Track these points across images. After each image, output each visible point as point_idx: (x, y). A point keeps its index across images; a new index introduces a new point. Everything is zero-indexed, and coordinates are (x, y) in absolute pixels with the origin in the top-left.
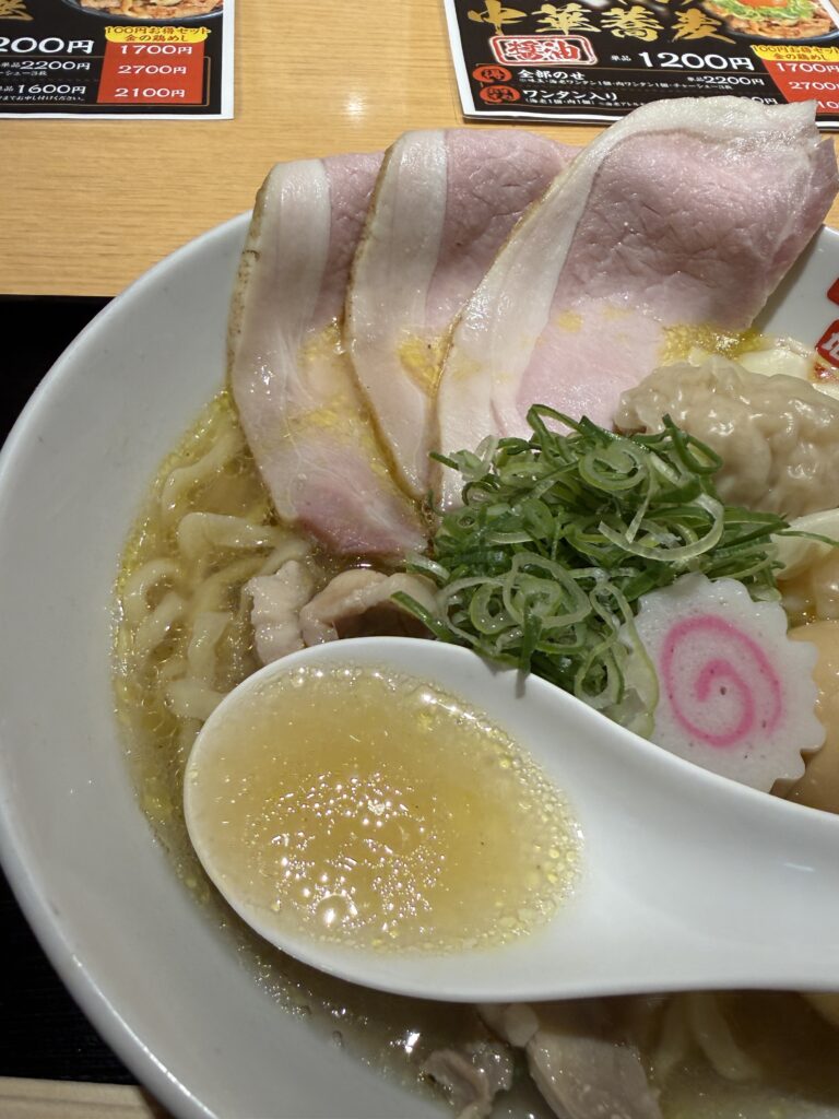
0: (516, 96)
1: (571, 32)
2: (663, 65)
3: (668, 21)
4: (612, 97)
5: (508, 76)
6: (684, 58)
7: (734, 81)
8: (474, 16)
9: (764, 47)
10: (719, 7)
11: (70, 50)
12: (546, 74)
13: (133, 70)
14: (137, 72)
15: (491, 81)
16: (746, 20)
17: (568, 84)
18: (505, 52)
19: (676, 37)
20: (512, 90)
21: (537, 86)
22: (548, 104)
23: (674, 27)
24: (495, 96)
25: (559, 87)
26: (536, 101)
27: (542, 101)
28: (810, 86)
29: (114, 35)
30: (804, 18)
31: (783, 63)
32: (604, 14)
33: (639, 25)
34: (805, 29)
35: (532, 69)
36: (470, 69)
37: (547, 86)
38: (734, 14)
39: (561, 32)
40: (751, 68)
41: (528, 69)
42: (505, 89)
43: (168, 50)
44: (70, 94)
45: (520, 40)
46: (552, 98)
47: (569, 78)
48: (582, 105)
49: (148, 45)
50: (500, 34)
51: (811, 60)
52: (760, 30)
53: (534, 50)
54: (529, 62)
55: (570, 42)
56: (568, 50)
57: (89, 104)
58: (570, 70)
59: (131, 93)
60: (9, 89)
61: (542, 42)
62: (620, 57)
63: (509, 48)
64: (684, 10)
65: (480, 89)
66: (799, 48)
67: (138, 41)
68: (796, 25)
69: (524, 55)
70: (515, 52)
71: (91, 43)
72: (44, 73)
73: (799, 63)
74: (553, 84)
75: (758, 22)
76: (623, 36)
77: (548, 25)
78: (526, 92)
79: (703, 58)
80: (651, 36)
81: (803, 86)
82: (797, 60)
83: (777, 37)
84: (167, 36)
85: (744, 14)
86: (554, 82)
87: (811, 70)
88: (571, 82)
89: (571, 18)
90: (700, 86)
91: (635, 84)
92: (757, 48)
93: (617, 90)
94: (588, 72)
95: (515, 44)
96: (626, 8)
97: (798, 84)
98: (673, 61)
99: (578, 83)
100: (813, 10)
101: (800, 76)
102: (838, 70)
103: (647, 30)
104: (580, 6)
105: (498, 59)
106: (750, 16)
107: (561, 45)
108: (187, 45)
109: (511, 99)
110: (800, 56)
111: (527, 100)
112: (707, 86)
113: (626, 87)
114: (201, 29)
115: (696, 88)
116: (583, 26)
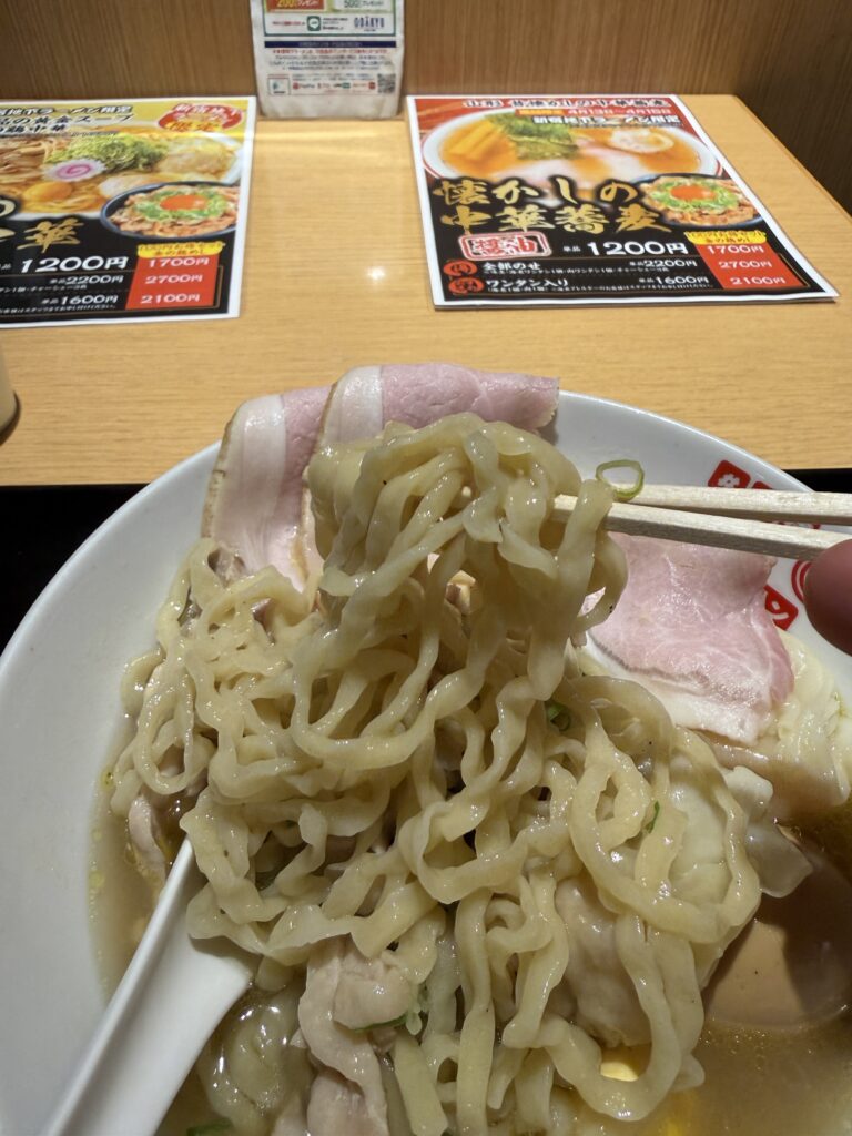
0: (480, 286)
1: (529, 229)
2: (609, 253)
3: (612, 215)
4: (563, 282)
5: (474, 269)
6: (627, 246)
7: (670, 263)
8: (446, 220)
9: (696, 234)
10: (657, 202)
11: (107, 266)
12: (507, 266)
13: (158, 281)
14: (161, 282)
15: (459, 275)
16: (679, 211)
17: (526, 274)
18: (472, 248)
19: (621, 228)
20: (478, 282)
21: (498, 277)
22: (508, 292)
23: (618, 221)
24: (461, 288)
25: (519, 277)
26: (496, 290)
27: (503, 290)
28: (738, 265)
29: (144, 252)
30: (730, 207)
31: (714, 247)
32: (558, 212)
33: (588, 220)
34: (731, 216)
35: (495, 262)
36: (442, 264)
37: (511, 278)
38: (670, 207)
39: (521, 230)
40: (685, 251)
41: (491, 262)
42: (470, 281)
43: (189, 262)
44: (104, 303)
45: (485, 238)
46: (511, 287)
47: (528, 268)
48: (537, 291)
49: (172, 258)
50: (468, 234)
51: (737, 242)
52: (693, 219)
53: (497, 246)
54: (493, 256)
55: (527, 237)
56: (527, 244)
57: (119, 311)
58: (527, 261)
59: (154, 300)
60: (55, 301)
61: (504, 238)
62: (571, 248)
63: (475, 245)
64: (627, 205)
65: (450, 282)
66: (727, 233)
67: (165, 256)
68: (723, 214)
69: (488, 250)
70: (481, 248)
71: (125, 259)
72: (84, 287)
73: (727, 246)
74: (513, 275)
75: (690, 213)
76: (573, 230)
77: (510, 224)
78: (489, 283)
79: (643, 244)
80: (598, 229)
81: (732, 265)
82: (725, 242)
83: (707, 224)
84: (188, 250)
85: (678, 206)
86: (514, 272)
87: (738, 251)
88: (529, 272)
89: (529, 217)
90: (640, 270)
91: (584, 271)
92: (690, 234)
93: (568, 277)
94: (543, 262)
95: (481, 242)
96: (577, 207)
97: (726, 264)
98: (617, 250)
99: (534, 272)
100: (738, 201)
101: (728, 256)
102: (762, 250)
103: (595, 225)
104: (537, 207)
105: (465, 255)
106: (685, 208)
107: (521, 240)
108: (204, 257)
109: (476, 289)
110: (728, 240)
111: (489, 290)
112: (647, 270)
113: (576, 273)
114: (217, 243)
115: (637, 272)
116: (540, 224)
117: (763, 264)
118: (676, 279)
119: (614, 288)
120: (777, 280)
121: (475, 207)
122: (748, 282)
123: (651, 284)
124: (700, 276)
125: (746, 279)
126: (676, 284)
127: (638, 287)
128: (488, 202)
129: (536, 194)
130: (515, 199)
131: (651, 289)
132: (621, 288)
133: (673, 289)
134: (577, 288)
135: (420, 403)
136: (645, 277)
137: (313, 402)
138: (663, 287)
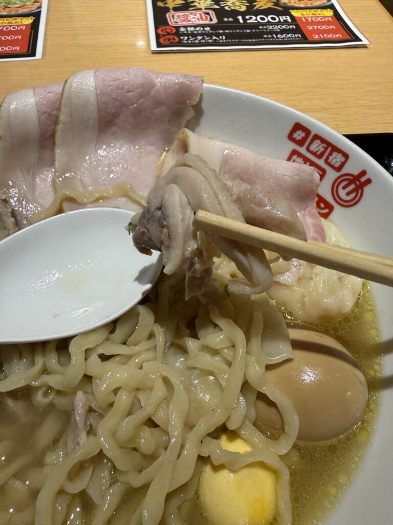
0: (177, 39)
1: (206, 9)
2: (248, 21)
3: (251, 1)
4: (223, 37)
5: (174, 31)
6: (258, 18)
7: (281, 27)
8: (160, 4)
9: (296, 11)
12: (192, 29)
15: (166, 34)
18: (173, 19)
19: (255, 8)
20: (176, 37)
21: (187, 35)
22: (192, 43)
23: (254, 4)
24: (167, 41)
25: (198, 35)
26: (186, 42)
27: (189, 42)
28: (317, 28)
31: (305, 18)
33: (238, 4)
34: (316, 1)
35: (186, 27)
36: (156, 27)
37: (194, 35)
39: (201, 9)
40: (290, 20)
41: (184, 27)
42: (172, 37)
43: (14, 28)
45: (181, 14)
46: (194, 40)
48: (208, 42)
49: (5, 26)
50: (172, 12)
51: (318, 16)
52: (295, 3)
53: (187, 18)
54: (185, 23)
55: (205, 13)
56: (204, 17)
58: (203, 26)
61: (191, 14)
62: (228, 19)
63: (176, 17)
65: (160, 38)
66: (313, 10)
69: (183, 20)
70: (178, 19)
73: (312, 17)
74: (195, 34)
76: (230, 9)
77: (195, 6)
78: (182, 38)
79: (267, 17)
80: (243, 8)
81: (314, 28)
83: (302, 6)
84: (14, 21)
86: (196, 32)
87: (318, 20)
88: (204, 32)
89: (206, 2)
90: (265, 31)
91: (234, 31)
92: (293, 11)
93: (226, 35)
94: (212, 27)
95: (179, 16)
97: (311, 27)
98: (253, 20)
99: (207, 32)
101: (313, 23)
102: (331, 20)
103: (242, 6)
105: (170, 23)
107: (201, 15)
108: (23, 25)
109: (174, 42)
110: (313, 14)
111: (182, 42)
112: (268, 30)
113: (230, 33)
114: (31, 17)
115: (263, 32)
116: (211, 6)
117: (331, 27)
118: (284, 35)
119: (250, 40)
120: (337, 36)
122: (322, 36)
123: (270, 38)
124: (296, 34)
126: (284, 38)
127: (263, 40)
131: (270, 41)
133: (282, 41)
134: (230, 41)
135: (119, 91)
136: (267, 34)
137: (53, 92)
138: (277, 40)
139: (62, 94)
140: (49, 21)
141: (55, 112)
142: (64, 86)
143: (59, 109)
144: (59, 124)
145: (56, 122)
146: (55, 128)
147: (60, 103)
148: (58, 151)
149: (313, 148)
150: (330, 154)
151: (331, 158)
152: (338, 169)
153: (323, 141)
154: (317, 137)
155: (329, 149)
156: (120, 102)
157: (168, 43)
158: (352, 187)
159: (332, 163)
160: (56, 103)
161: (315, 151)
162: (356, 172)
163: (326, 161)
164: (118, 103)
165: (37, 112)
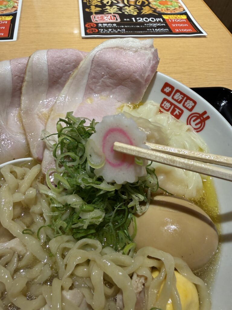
0: (97, 31)
1: (114, 13)
2: (138, 21)
3: (140, 9)
4: (123, 30)
5: (95, 25)
6: (144, 19)
7: (157, 25)
8: (87, 10)
9: (165, 15)
10: (154, 6)
12: (106, 25)
15: (90, 27)
16: (161, 9)
18: (95, 19)
19: (142, 13)
20: (96, 29)
21: (103, 28)
22: (106, 33)
23: (142, 11)
24: (91, 31)
26: (102, 32)
27: (104, 32)
28: (178, 25)
30: (176, 8)
31: (171, 20)
32: (123, 8)
33: (132, 11)
34: (177, 10)
36: (85, 24)
37: (107, 28)
38: (158, 7)
39: (111, 13)
40: (162, 21)
41: (101, 23)
42: (94, 29)
45: (99, 16)
46: (107, 31)
48: (115, 33)
50: (94, 15)
51: (178, 18)
52: (165, 11)
53: (103, 19)
54: (102, 21)
55: (113, 16)
56: (113, 18)
58: (112, 23)
61: (105, 16)
62: (127, 19)
63: (96, 18)
64: (145, 6)
65: (87, 29)
66: (175, 15)
68: (174, 10)
69: (100, 20)
70: (98, 19)
73: (175, 19)
75: (164, 9)
76: (127, 14)
77: (108, 12)
78: (100, 30)
79: (149, 19)
80: (135, 14)
81: (176, 25)
82: (174, 18)
83: (169, 13)
84: (0, 19)
85: (160, 7)
86: (108, 27)
87: (178, 21)
88: (113, 27)
89: (114, 9)
90: (148, 26)
91: (130, 27)
92: (164, 16)
93: (125, 28)
94: (118, 24)
95: (98, 17)
96: (129, 7)
97: (174, 25)
98: (141, 20)
99: (114, 27)
100: (179, 6)
101: (175, 23)
102: (185, 21)
103: (134, 12)
104: (116, 6)
105: (93, 21)
106: (162, 8)
107: (111, 16)
108: (6, 21)
109: (95, 32)
110: (175, 18)
111: (100, 32)
112: (150, 26)
113: (128, 27)
114: (10, 16)
115: (147, 27)
116: (117, 12)
117: (185, 25)
118: (159, 29)
119: (139, 32)
120: (189, 30)
121: (97, 6)
123: (151, 31)
124: (166, 29)
125: (180, 30)
126: (159, 31)
127: (147, 32)
128: (101, 4)
129: (116, 2)
130: (110, 4)
131: (151, 32)
132: (141, 32)
133: (157, 32)
134: (128, 32)
135: (62, 63)
136: (149, 29)
137: (22, 63)
138: (155, 32)
139: (27, 65)
140: (22, 19)
141: (22, 75)
142: (28, 60)
143: (25, 73)
144: (25, 82)
145: (23, 81)
146: (22, 84)
147: (26, 70)
148: (23, 98)
149: (176, 97)
150: (186, 101)
151: (186, 103)
152: (190, 110)
153: (182, 93)
154: (178, 91)
155: (185, 98)
156: (62, 70)
157: (92, 32)
158: (199, 120)
159: (187, 106)
160: (23, 70)
161: (177, 99)
162: (201, 112)
163: (183, 105)
164: (61, 70)
165: (11, 75)
